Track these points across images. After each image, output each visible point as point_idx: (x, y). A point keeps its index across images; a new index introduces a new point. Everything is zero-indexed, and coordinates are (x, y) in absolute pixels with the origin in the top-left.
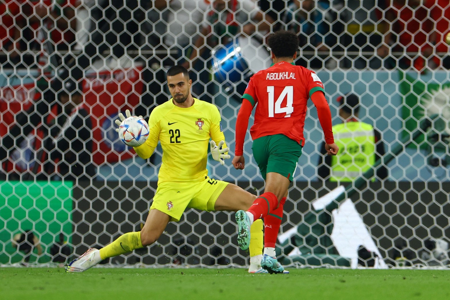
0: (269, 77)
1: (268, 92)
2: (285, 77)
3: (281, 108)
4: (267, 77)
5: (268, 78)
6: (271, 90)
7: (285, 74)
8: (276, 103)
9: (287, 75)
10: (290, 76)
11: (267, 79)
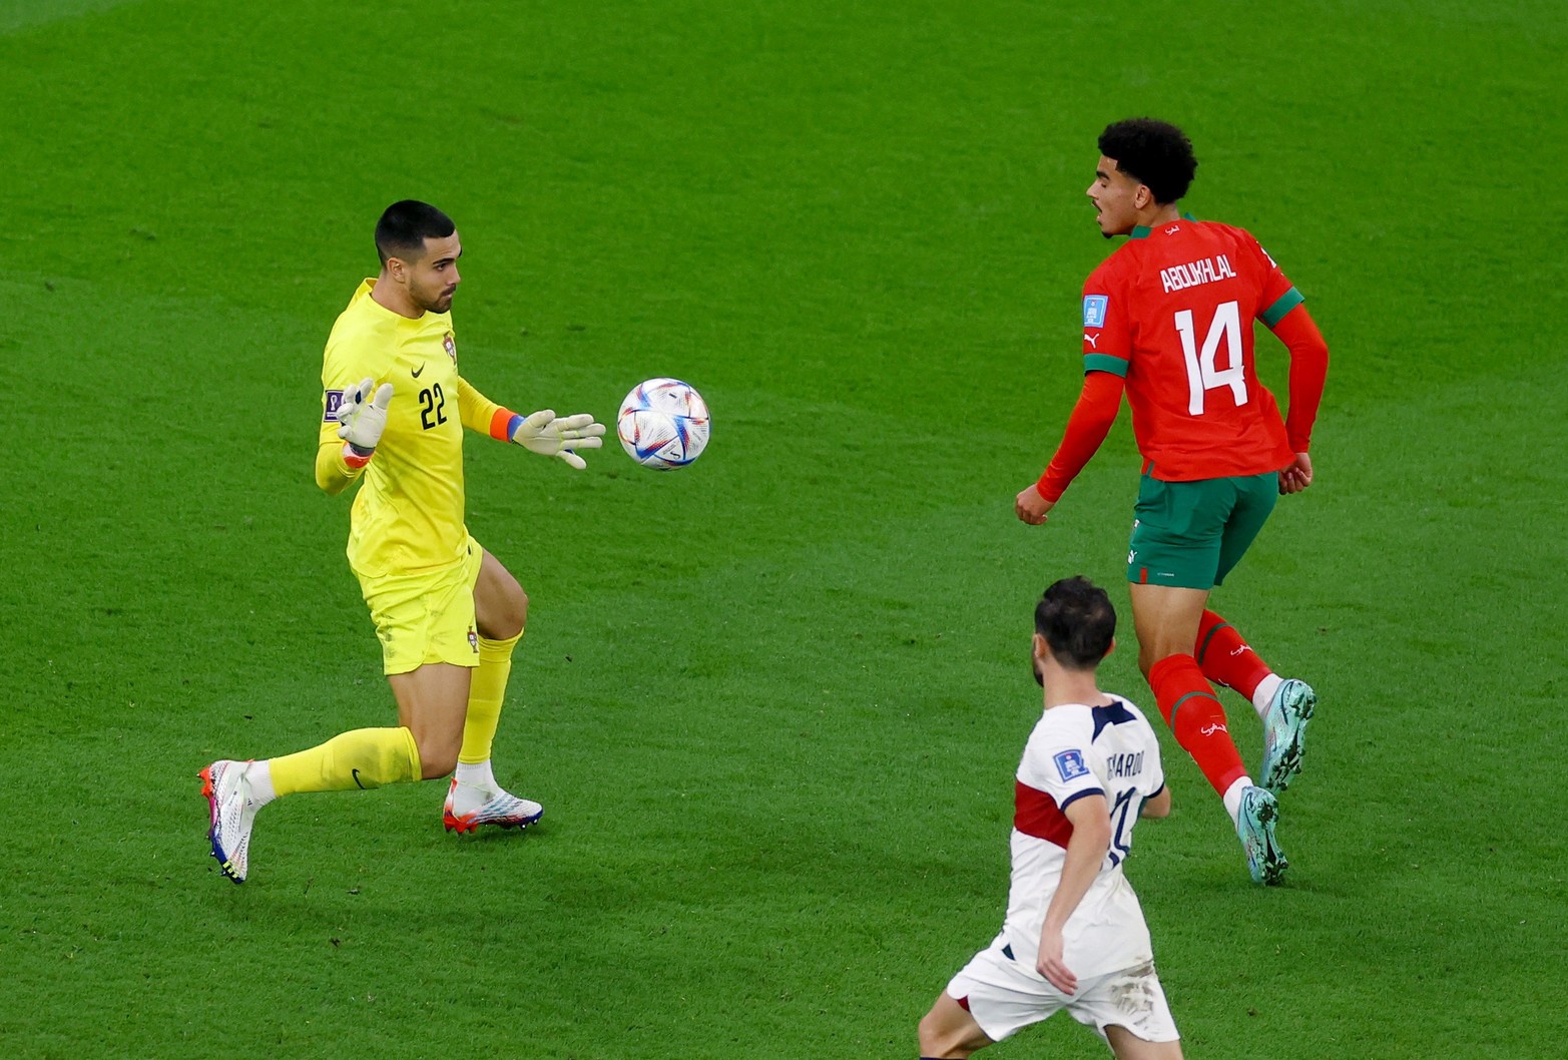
0: (1170, 283)
1: (1178, 328)
2: (1208, 274)
3: (1216, 371)
4: (1166, 285)
5: (1170, 288)
6: (1184, 321)
7: (1206, 267)
8: (1201, 359)
9: (1210, 269)
10: (1222, 271)
11: (1167, 291)
